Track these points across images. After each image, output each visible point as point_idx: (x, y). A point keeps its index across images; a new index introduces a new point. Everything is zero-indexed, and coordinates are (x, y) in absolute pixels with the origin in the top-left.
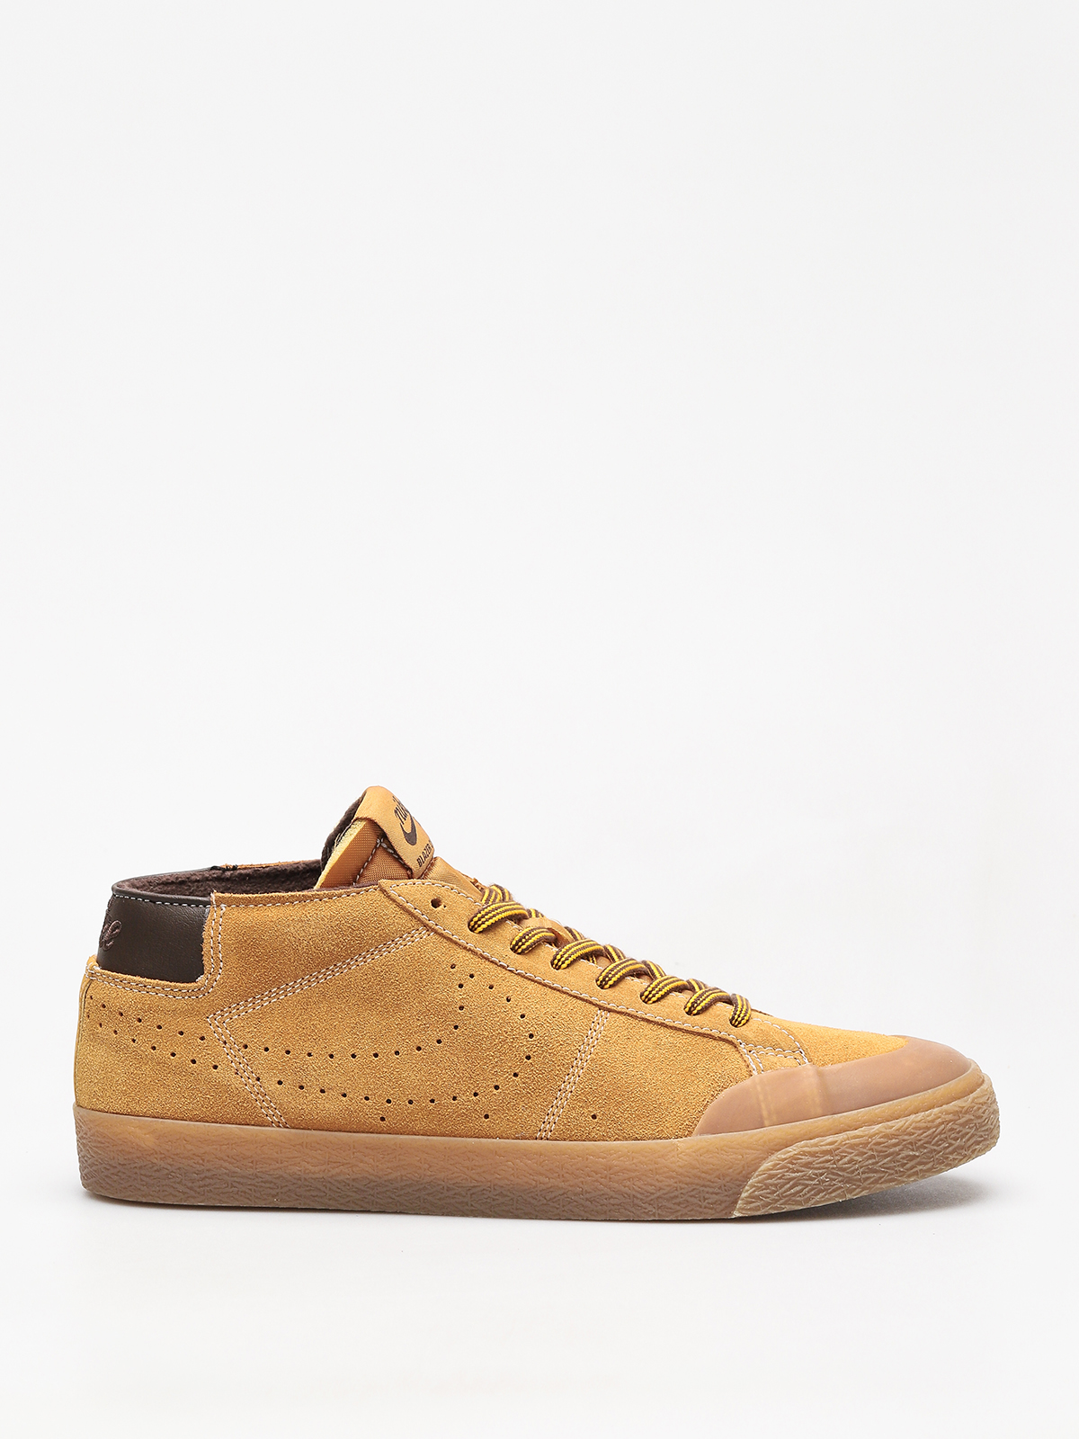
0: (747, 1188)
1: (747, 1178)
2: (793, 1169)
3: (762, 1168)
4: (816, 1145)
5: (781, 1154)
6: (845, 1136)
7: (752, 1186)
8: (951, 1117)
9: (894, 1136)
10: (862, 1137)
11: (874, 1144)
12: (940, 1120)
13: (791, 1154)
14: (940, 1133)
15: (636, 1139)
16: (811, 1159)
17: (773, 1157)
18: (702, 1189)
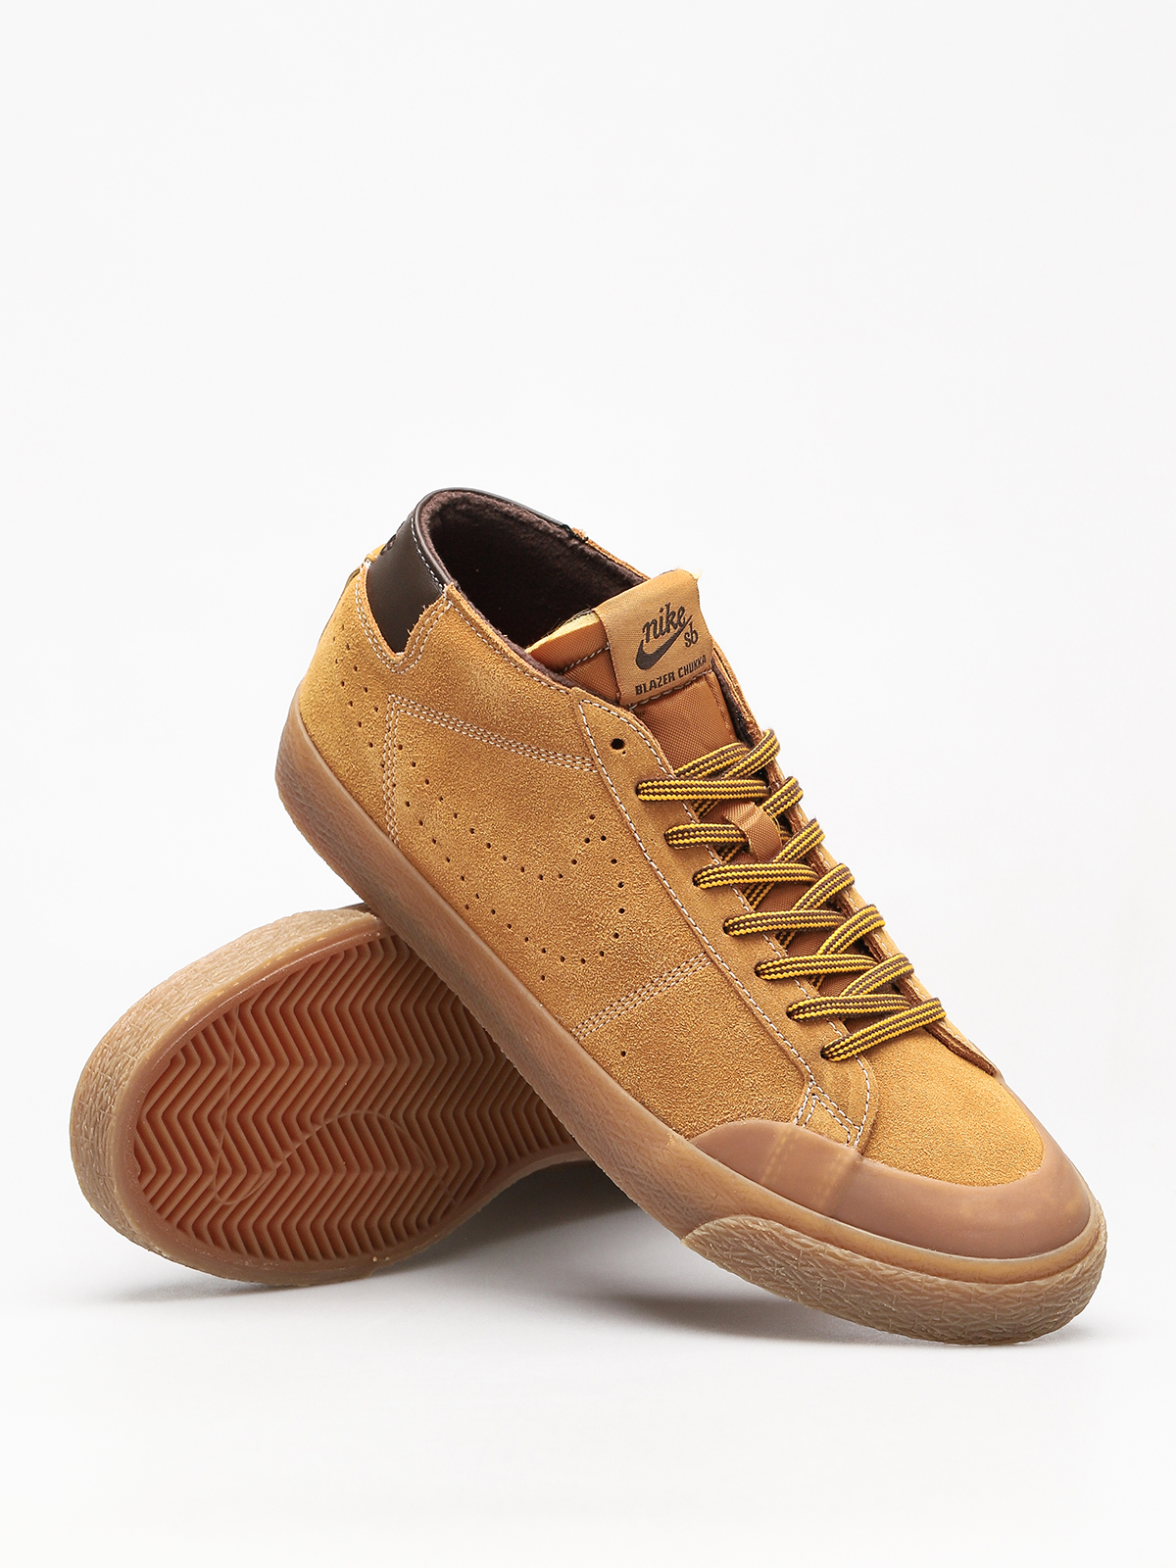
0: (702, 1227)
1: (711, 1218)
2: (753, 1242)
3: (724, 1220)
4: (788, 1236)
5: (750, 1220)
6: (823, 1248)
7: (707, 1230)
8: (957, 1296)
9: (875, 1279)
10: (840, 1259)
11: (849, 1274)
12: (940, 1293)
13: (759, 1228)
14: (934, 1305)
15: (643, 1104)
16: (775, 1245)
17: (740, 1218)
18: (666, 1196)
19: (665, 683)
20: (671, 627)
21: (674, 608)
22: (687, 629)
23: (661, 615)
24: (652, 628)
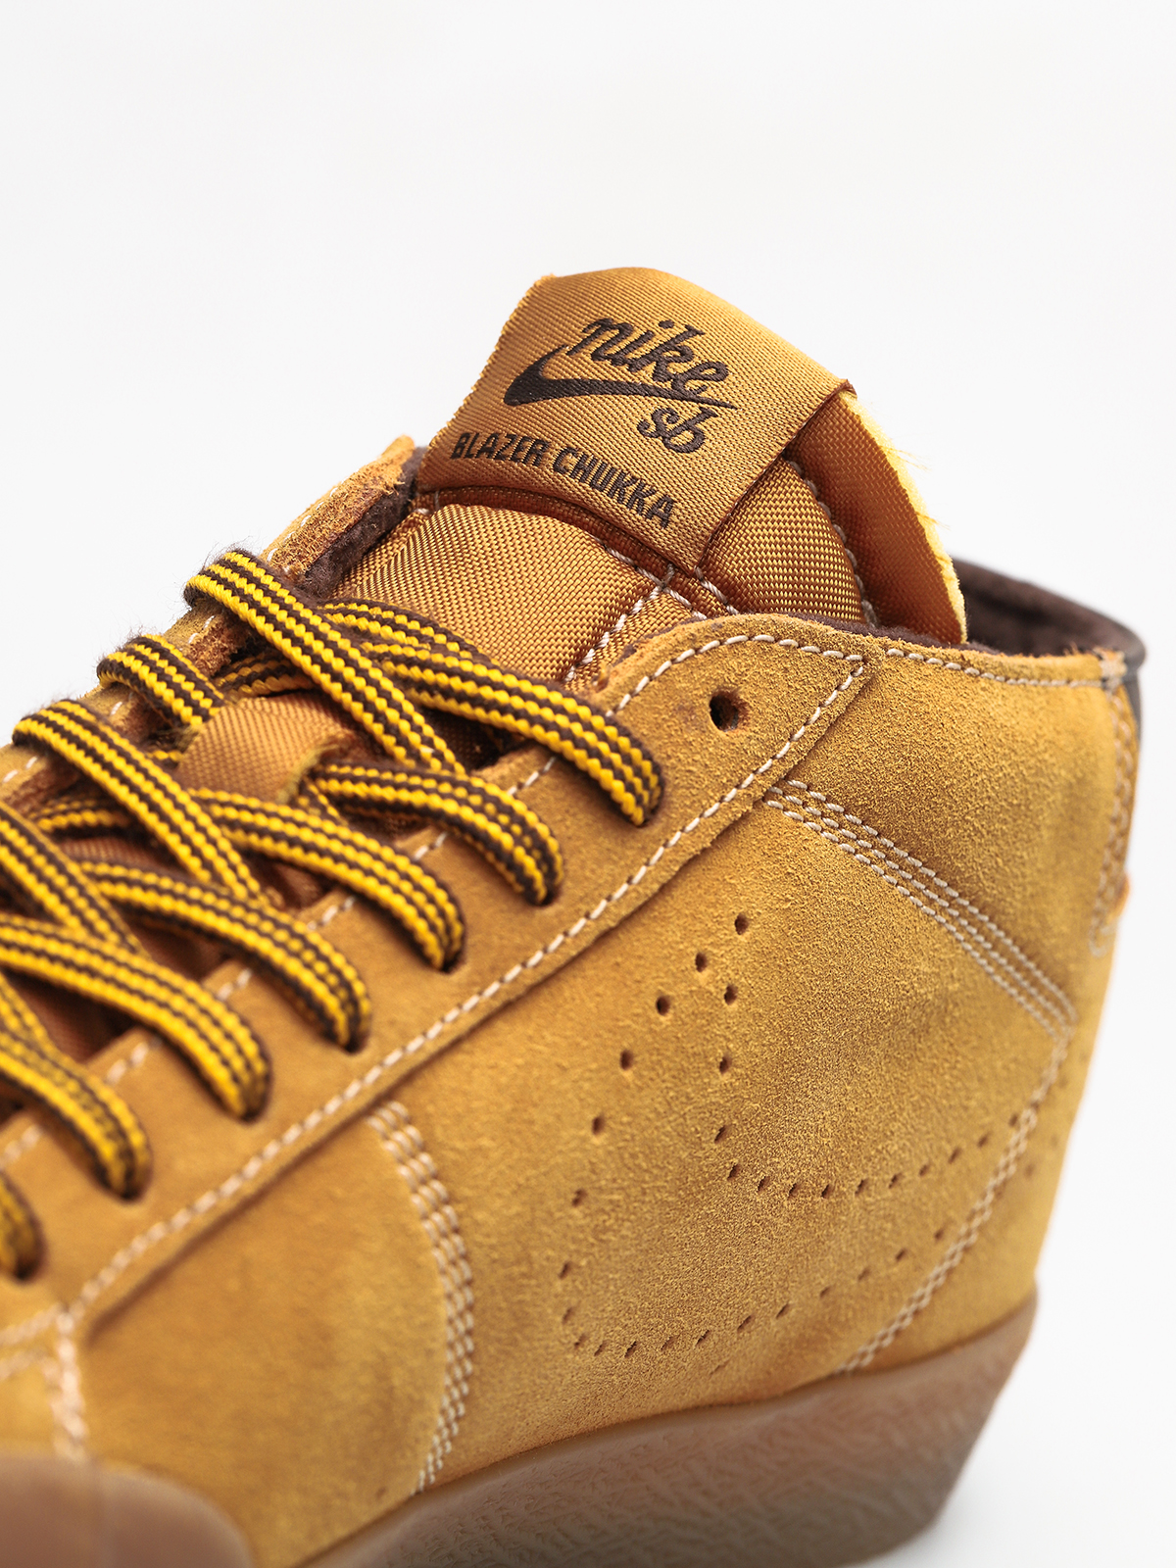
19: (514, 459)
20: (651, 368)
21: (702, 350)
22: (687, 411)
23: (655, 327)
24: (609, 335)
